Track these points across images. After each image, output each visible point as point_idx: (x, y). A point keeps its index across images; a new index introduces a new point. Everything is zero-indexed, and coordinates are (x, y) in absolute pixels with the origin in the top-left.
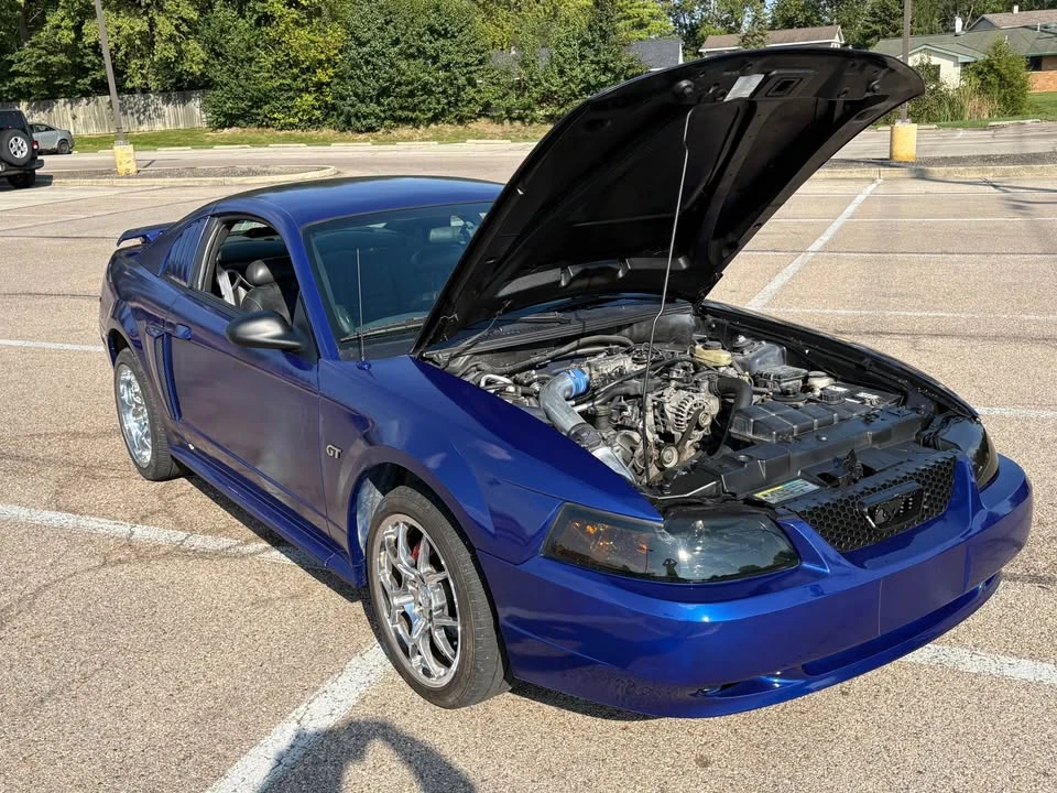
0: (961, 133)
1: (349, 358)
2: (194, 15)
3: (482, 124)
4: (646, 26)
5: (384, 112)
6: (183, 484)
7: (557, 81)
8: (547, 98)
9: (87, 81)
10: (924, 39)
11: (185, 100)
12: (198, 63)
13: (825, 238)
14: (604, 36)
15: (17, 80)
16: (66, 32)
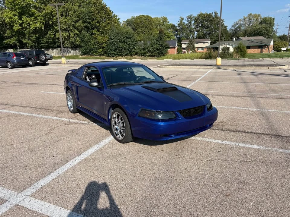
0: (232, 61)
1: (109, 89)
2: (78, 33)
3: (136, 56)
4: (170, 37)
5: (116, 53)
6: (78, 114)
7: (151, 48)
8: (149, 51)
9: (56, 45)
10: (226, 42)
11: (75, 50)
12: (79, 42)
13: (200, 79)
14: (161, 39)
15: (42, 44)
16: (52, 35)
